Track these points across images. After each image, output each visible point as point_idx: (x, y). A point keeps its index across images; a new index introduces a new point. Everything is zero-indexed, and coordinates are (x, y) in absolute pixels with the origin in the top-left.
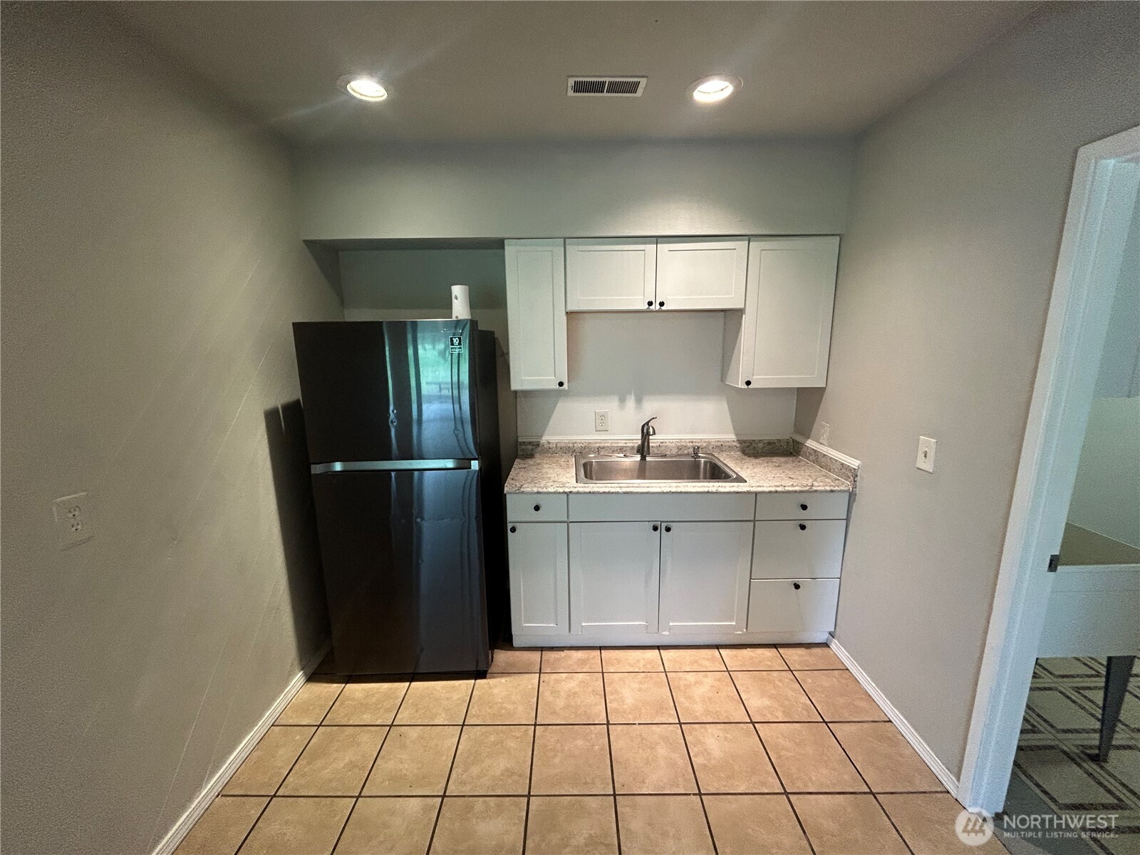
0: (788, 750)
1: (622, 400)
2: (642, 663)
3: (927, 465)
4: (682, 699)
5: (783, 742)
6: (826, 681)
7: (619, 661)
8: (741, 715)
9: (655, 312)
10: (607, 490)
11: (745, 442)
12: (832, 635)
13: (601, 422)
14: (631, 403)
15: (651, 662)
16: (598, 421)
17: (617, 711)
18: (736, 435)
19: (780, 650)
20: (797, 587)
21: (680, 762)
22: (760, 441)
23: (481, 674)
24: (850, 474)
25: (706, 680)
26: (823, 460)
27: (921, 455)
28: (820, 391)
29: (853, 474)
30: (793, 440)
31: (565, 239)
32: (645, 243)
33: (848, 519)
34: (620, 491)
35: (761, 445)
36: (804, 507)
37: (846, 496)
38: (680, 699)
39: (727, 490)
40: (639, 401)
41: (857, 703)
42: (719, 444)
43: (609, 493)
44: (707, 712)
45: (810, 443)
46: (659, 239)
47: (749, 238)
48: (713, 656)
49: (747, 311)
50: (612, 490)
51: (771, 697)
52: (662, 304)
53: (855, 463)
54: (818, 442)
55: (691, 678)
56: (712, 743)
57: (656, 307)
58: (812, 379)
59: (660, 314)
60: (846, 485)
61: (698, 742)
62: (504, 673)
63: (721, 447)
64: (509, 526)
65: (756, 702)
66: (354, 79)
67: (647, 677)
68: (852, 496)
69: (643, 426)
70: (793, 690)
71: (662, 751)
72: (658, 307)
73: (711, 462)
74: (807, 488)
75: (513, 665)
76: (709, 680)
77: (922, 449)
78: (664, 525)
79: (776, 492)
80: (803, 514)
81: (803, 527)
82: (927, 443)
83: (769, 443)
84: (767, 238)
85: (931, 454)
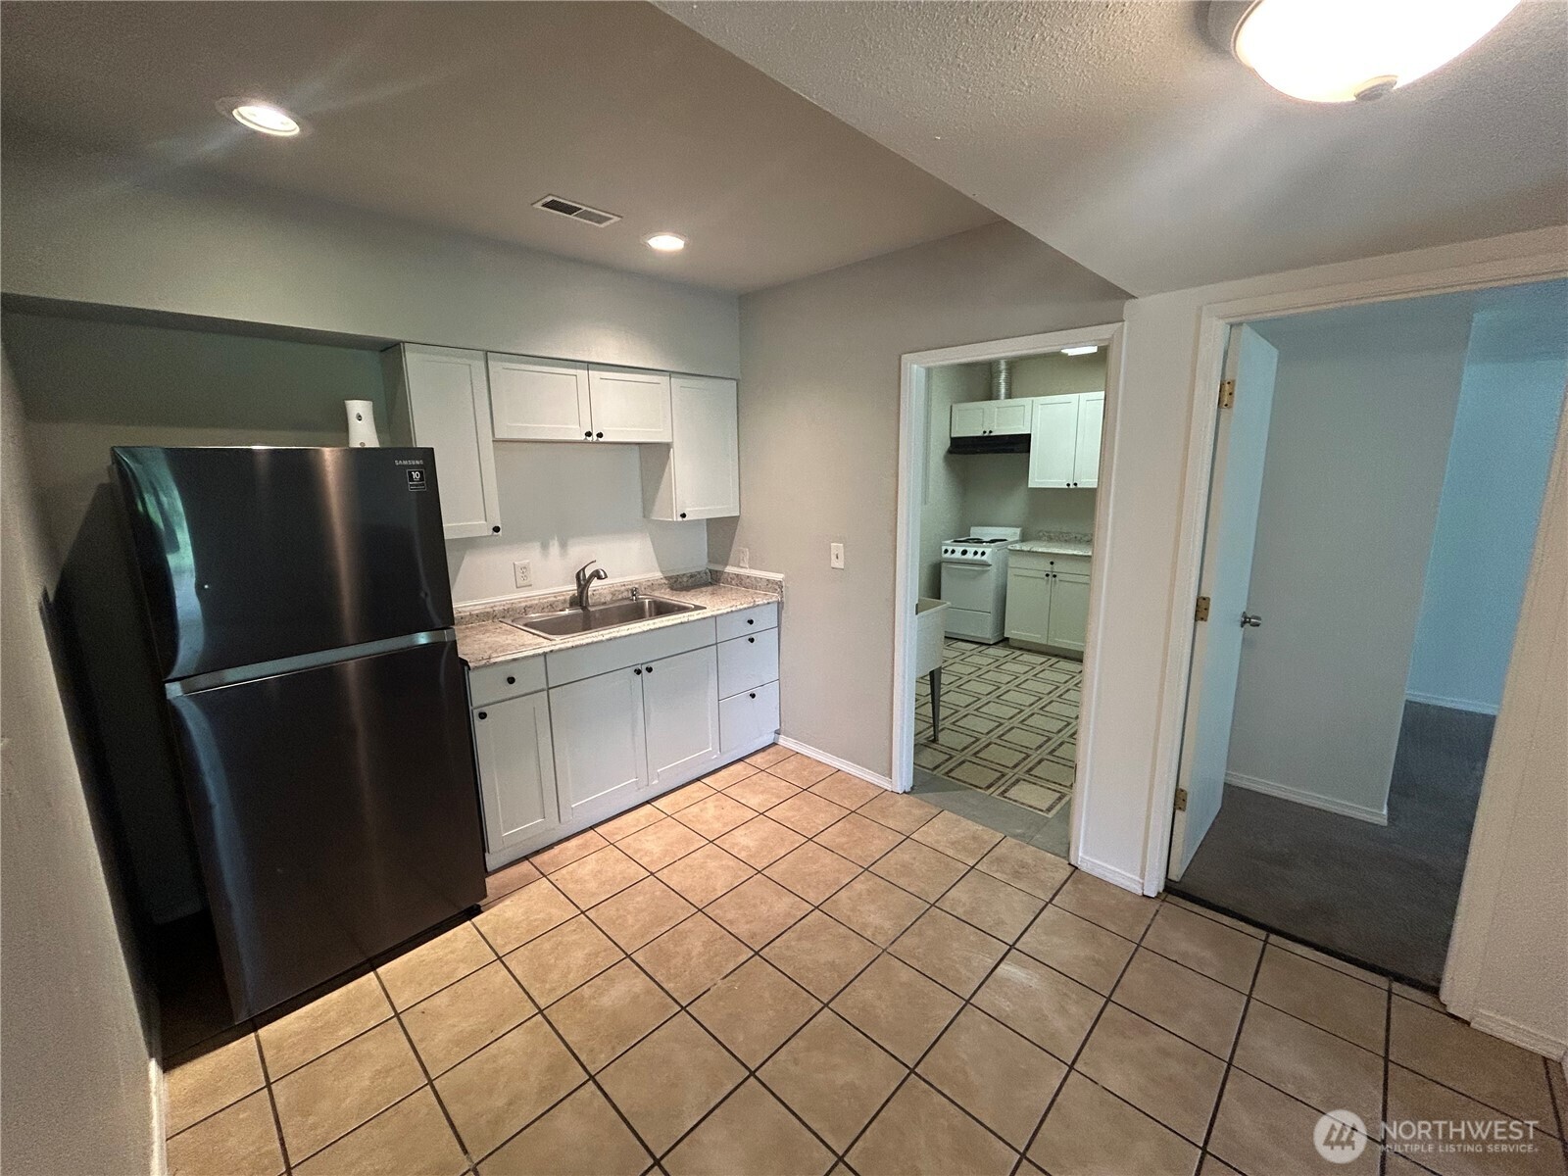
0: (793, 817)
1: (545, 547)
2: (643, 820)
3: (839, 564)
4: (700, 827)
5: (790, 814)
6: (790, 766)
7: (620, 828)
8: (751, 814)
9: (593, 441)
10: (589, 641)
11: (671, 577)
12: (778, 732)
13: (522, 577)
14: (554, 548)
15: (651, 815)
16: (519, 575)
17: (652, 862)
18: (662, 572)
19: (747, 761)
20: (753, 696)
21: (731, 863)
22: (684, 575)
23: (474, 911)
24: (777, 587)
25: (707, 805)
26: (748, 580)
27: (833, 557)
28: (734, 520)
29: (779, 584)
30: (710, 571)
31: (487, 352)
32: (576, 368)
33: (779, 626)
34: (604, 639)
35: (685, 579)
36: (751, 622)
37: (775, 607)
38: (698, 827)
39: (696, 617)
40: (563, 545)
41: (815, 769)
42: (650, 583)
43: (592, 643)
44: (725, 825)
45: (729, 569)
46: (590, 365)
47: (671, 374)
48: (700, 788)
49: (675, 445)
50: (595, 640)
51: (762, 792)
52: (600, 435)
53: (779, 577)
54: (739, 566)
55: (695, 809)
56: (744, 841)
57: (594, 437)
58: (728, 509)
59: (599, 446)
60: (775, 597)
61: (734, 845)
62: (501, 898)
63: (652, 586)
64: (476, 713)
65: (755, 801)
66: (244, 104)
67: (656, 827)
68: (780, 605)
69: (578, 574)
70: (773, 781)
71: (712, 864)
72: (595, 438)
73: (655, 602)
74: (751, 605)
75: (505, 886)
76: (710, 804)
77: (834, 552)
78: (644, 667)
79: (732, 611)
80: (750, 629)
81: (752, 640)
82: (837, 547)
83: (692, 576)
84: (685, 376)
85: (841, 556)
